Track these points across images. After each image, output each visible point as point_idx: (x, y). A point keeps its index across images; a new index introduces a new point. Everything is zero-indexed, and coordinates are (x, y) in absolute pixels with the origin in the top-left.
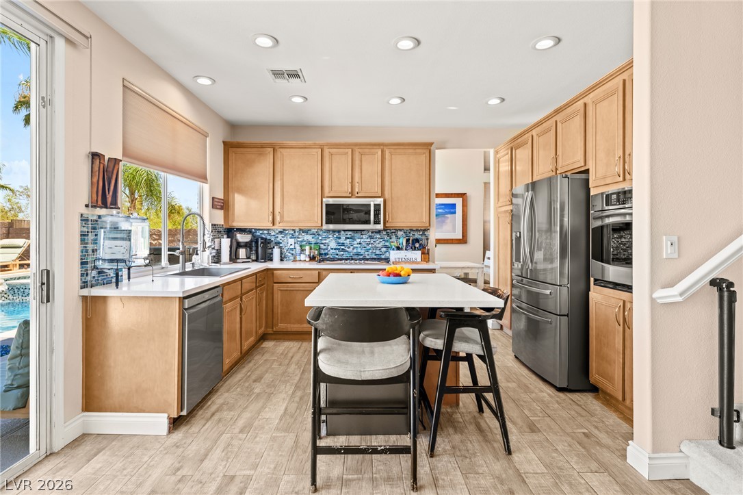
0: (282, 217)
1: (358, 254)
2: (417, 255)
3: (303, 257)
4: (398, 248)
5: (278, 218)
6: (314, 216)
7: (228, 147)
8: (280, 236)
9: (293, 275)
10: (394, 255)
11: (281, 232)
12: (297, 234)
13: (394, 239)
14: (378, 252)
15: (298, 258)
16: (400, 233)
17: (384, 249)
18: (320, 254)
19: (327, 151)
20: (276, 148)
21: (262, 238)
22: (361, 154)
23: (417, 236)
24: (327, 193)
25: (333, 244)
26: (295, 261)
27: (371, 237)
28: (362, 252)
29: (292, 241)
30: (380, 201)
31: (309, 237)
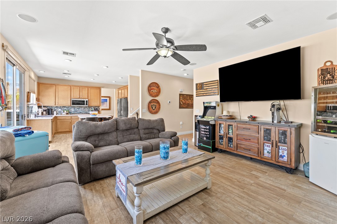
0: (58, 103)
1: (80, 112)
2: (97, 112)
3: (64, 113)
4: (92, 111)
5: (57, 103)
6: (68, 103)
7: (39, 84)
8: (56, 108)
9: (63, 117)
10: (91, 112)
11: (56, 107)
12: (61, 107)
13: (91, 108)
14: (86, 112)
15: (62, 114)
16: (92, 107)
17: (88, 111)
18: (69, 113)
19: (72, 87)
20: (56, 85)
21: (51, 109)
22: (82, 89)
23: (97, 108)
24: (72, 97)
25: (73, 110)
26: (61, 114)
27: (84, 108)
28: (82, 112)
29: (60, 109)
30: (87, 100)
31: (66, 109)
